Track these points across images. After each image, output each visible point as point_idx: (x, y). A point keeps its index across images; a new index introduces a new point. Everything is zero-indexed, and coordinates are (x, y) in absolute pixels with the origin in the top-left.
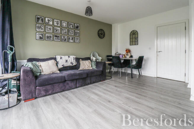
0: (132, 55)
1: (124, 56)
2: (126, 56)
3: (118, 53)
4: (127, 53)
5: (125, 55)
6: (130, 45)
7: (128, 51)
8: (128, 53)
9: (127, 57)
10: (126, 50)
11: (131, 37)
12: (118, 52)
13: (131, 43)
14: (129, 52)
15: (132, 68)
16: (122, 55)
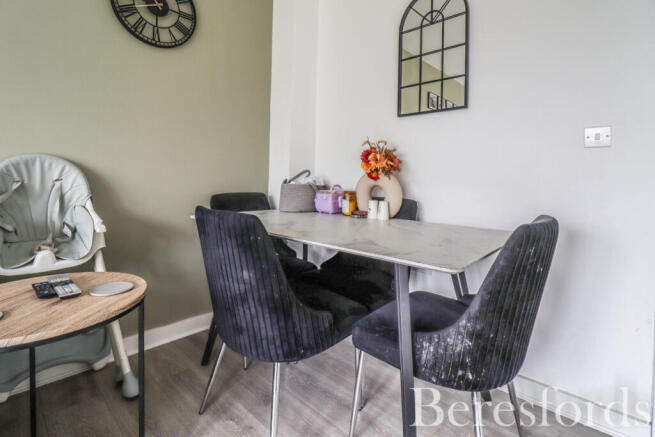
0: (415, 194)
1: (346, 206)
2: (362, 207)
3: (310, 180)
4: (373, 175)
5: (353, 196)
6: (400, 115)
7: (383, 162)
8: (384, 181)
9: (372, 215)
10: (366, 156)
11: (411, 47)
12: (308, 172)
13: (411, 95)
14: (387, 173)
15: (416, 372)
16: (336, 197)
